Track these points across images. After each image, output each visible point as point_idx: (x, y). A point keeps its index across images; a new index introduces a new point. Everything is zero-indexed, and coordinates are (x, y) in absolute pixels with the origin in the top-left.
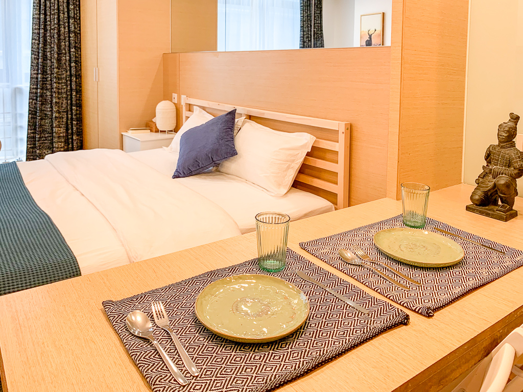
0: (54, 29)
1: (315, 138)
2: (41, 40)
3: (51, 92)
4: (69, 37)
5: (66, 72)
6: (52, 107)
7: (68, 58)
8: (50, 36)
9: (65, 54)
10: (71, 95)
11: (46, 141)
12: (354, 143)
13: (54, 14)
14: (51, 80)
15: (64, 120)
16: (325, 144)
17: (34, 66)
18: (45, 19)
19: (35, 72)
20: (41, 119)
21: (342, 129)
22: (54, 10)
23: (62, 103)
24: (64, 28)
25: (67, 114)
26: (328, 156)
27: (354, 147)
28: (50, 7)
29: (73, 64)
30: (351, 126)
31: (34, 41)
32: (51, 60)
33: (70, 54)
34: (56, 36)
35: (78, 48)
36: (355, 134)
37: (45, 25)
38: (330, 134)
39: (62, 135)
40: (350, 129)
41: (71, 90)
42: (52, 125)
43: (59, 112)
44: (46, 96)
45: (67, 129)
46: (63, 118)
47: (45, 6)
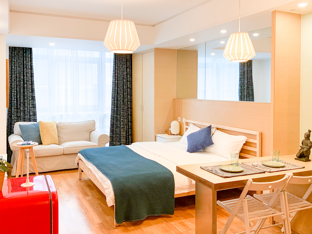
0: (121, 87)
1: (247, 138)
2: (116, 92)
3: (120, 116)
4: (127, 90)
5: (126, 107)
6: (120, 123)
7: (127, 100)
8: (120, 90)
9: (126, 98)
10: (128, 117)
11: (118, 139)
12: (263, 140)
13: (121, 80)
14: (120, 110)
15: (125, 129)
16: (251, 140)
17: (113, 104)
18: (118, 82)
19: (113, 107)
20: (116, 128)
21: (258, 134)
22: (121, 78)
23: (124, 121)
24: (125, 86)
25: (126, 126)
26: (253, 145)
27: (263, 141)
28: (120, 77)
29: (129, 103)
30: (262, 133)
31: (113, 93)
32: (120, 101)
33: (128, 98)
34: (122, 90)
35: (131, 95)
36: (263, 136)
37: (118, 85)
38: (253, 136)
39: (124, 136)
40: (261, 134)
41: (128, 115)
42: (120, 131)
43: (123, 125)
44: (118, 117)
45: (126, 133)
46: (125, 128)
47: (118, 76)
